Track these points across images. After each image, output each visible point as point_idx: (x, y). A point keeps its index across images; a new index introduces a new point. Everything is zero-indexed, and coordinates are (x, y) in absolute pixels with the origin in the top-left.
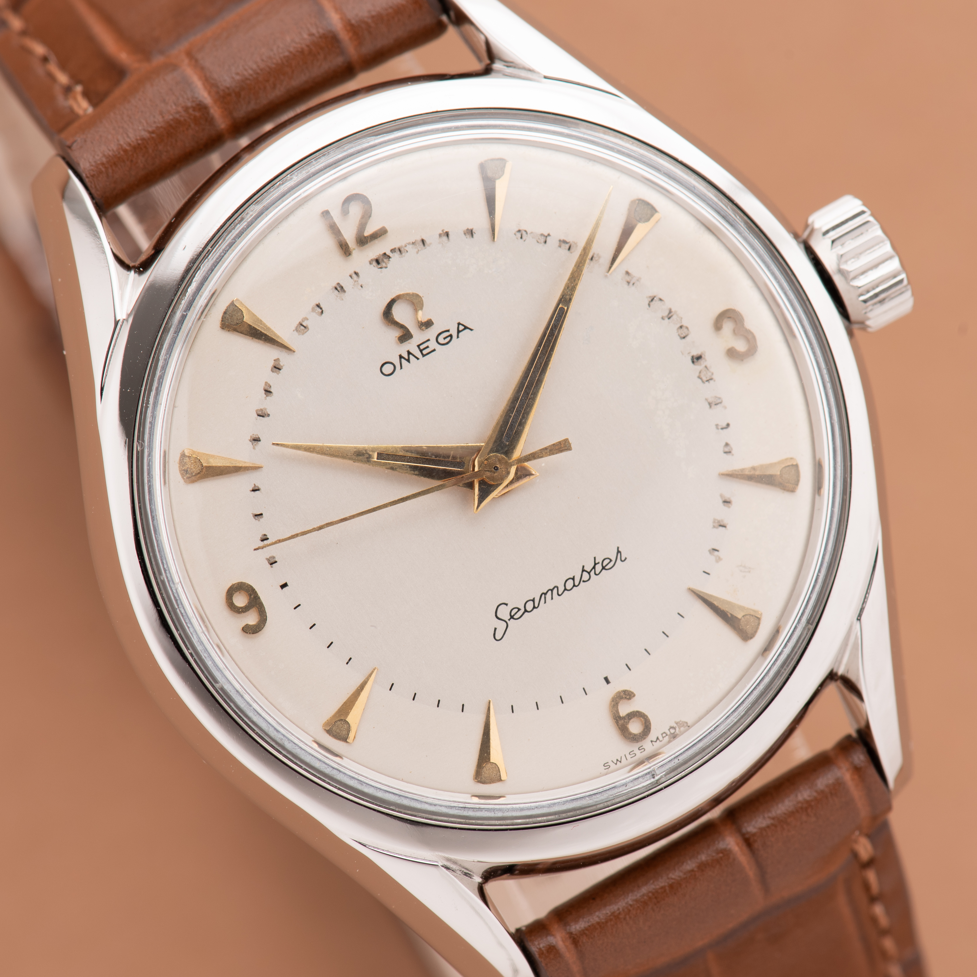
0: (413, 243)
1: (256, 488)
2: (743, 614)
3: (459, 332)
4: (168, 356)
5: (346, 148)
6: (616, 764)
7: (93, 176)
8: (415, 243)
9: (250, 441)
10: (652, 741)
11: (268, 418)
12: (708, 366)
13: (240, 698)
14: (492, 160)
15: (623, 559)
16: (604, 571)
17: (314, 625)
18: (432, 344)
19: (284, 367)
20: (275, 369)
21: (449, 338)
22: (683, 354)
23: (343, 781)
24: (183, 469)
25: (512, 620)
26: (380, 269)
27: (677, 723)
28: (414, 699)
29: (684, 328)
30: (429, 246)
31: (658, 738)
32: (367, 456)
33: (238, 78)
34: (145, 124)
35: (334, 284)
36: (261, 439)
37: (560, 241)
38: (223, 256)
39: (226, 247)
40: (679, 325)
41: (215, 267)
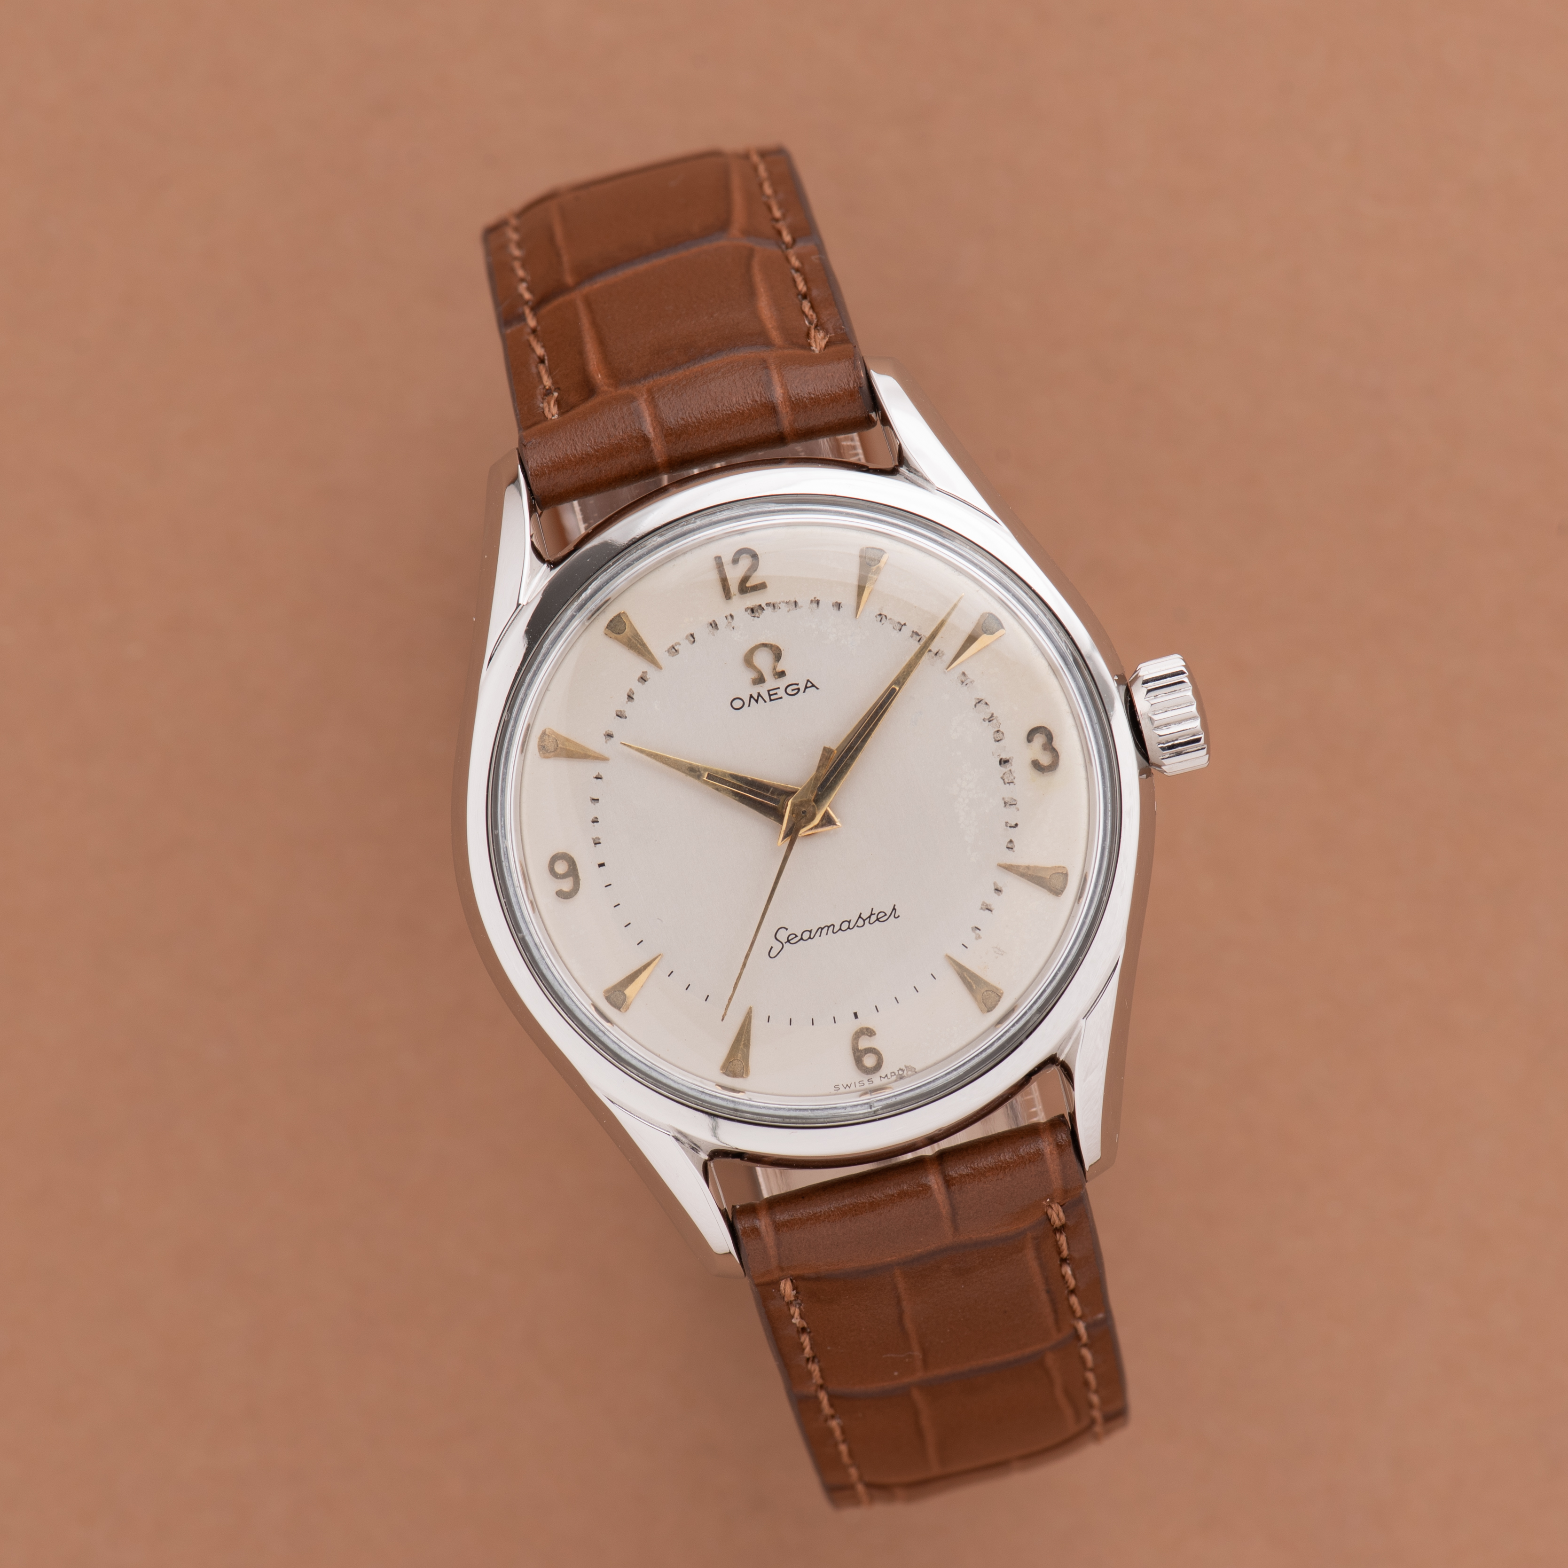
0: (787, 603)
1: (600, 777)
2: (986, 989)
3: (806, 687)
4: (551, 646)
5: (748, 508)
6: (845, 1088)
7: (537, 475)
8: (788, 602)
9: (605, 735)
10: (881, 1077)
11: (625, 719)
12: (1012, 771)
13: (537, 950)
14: (873, 548)
15: (896, 916)
16: (877, 922)
17: (619, 904)
18: (781, 692)
19: (649, 680)
20: (641, 680)
21: (796, 691)
22: (993, 755)
23: (605, 1043)
24: (541, 744)
25: (788, 943)
26: (753, 618)
27: (906, 1067)
28: (687, 989)
29: (1000, 733)
30: (800, 608)
31: (886, 1076)
32: (698, 773)
33: (682, 422)
34: (593, 442)
35: (711, 621)
36: (614, 735)
37: (913, 632)
38: (620, 573)
39: (624, 566)
40: (996, 730)
41: (611, 581)
